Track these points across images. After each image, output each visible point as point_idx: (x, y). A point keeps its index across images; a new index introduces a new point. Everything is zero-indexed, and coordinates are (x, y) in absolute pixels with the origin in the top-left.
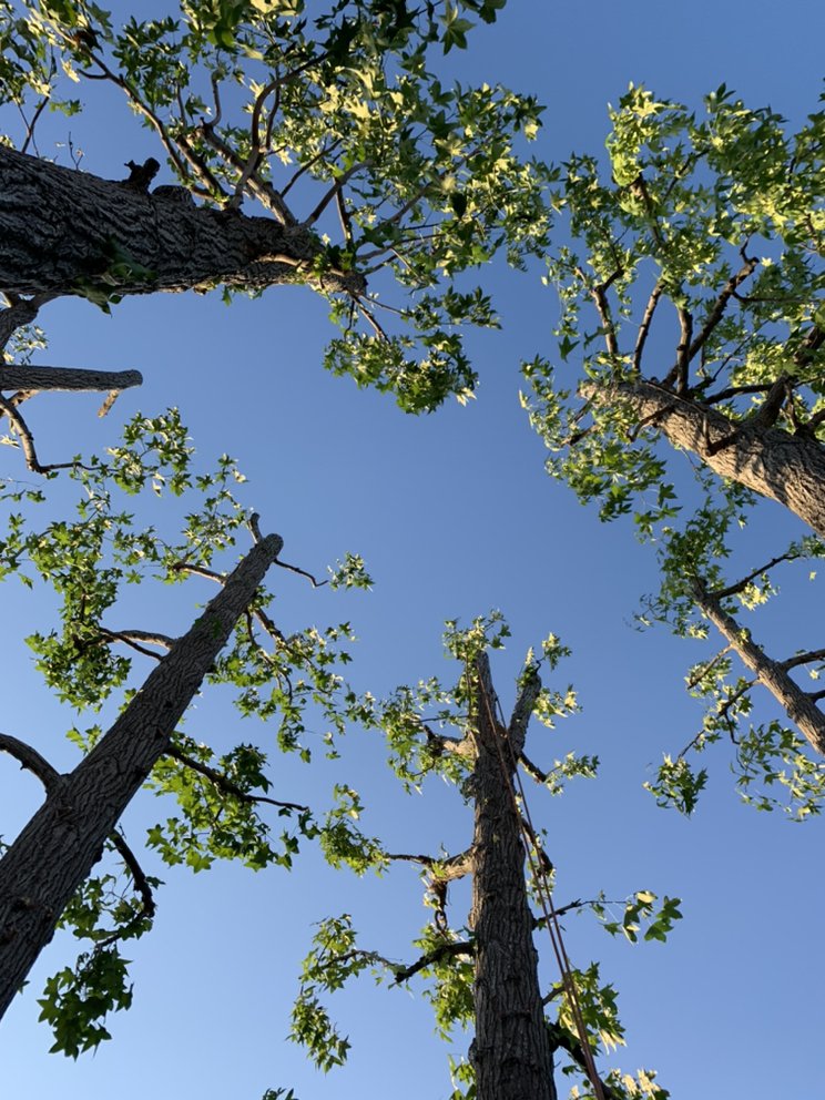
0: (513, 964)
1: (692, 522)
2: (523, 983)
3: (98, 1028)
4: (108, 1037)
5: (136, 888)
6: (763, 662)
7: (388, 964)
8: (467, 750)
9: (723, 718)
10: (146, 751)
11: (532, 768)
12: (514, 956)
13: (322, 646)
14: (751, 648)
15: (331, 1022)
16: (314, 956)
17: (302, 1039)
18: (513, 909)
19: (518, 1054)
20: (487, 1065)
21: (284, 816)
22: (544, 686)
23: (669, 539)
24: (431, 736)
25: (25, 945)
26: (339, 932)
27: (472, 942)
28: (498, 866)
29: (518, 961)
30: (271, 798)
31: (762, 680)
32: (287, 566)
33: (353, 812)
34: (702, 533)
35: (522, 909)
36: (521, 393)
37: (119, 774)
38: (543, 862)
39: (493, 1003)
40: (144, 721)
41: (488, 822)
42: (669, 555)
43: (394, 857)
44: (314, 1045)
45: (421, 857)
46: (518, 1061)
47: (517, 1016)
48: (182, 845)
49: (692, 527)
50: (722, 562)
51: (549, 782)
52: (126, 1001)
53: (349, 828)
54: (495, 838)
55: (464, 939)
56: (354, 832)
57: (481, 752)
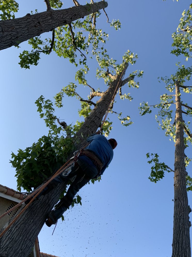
0: (102, 111)
1: (189, 68)
2: (101, 114)
3: (28, 66)
4: (29, 68)
5: (51, 45)
6: (179, 100)
7: (80, 97)
8: (113, 78)
9: (163, 105)
10: (68, 19)
11: (121, 91)
12: (103, 110)
13: (101, 35)
14: (179, 97)
15: (62, 100)
16: (66, 88)
17: (56, 99)
18: (107, 104)
19: (95, 121)
20: (89, 119)
21: (81, 56)
22: (134, 79)
23: (182, 68)
24: (108, 71)
25: (37, 31)
26: (73, 88)
27: (96, 104)
28: (108, 97)
29: (103, 111)
30: (81, 51)
31: (176, 103)
32: (105, 12)
33: (86, 72)
34: (189, 71)
35: (108, 106)
36: (185, 10)
37: (62, 18)
38: (112, 106)
39: (95, 113)
40: (70, 13)
41: (111, 90)
42: (179, 71)
43: (88, 85)
44: (57, 101)
45: (93, 89)
46: (95, 122)
47: (98, 117)
48: (57, 48)
49: (188, 69)
50: (186, 81)
51: (122, 96)
52: (36, 64)
53: (83, 74)
54: (110, 93)
55: (96, 103)
56: (84, 76)
57: (117, 79)
